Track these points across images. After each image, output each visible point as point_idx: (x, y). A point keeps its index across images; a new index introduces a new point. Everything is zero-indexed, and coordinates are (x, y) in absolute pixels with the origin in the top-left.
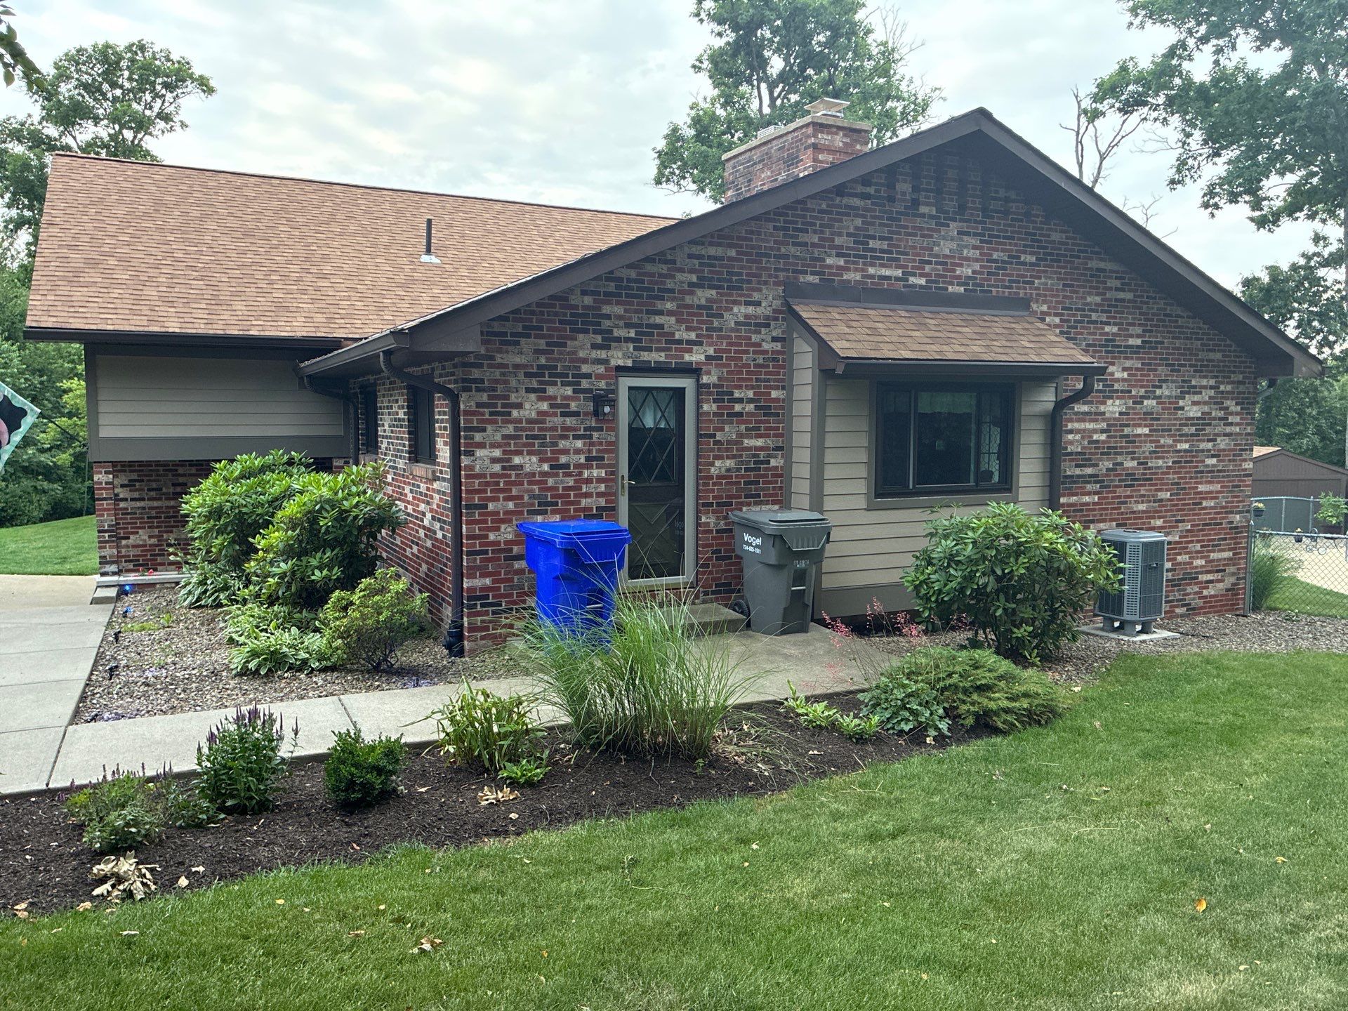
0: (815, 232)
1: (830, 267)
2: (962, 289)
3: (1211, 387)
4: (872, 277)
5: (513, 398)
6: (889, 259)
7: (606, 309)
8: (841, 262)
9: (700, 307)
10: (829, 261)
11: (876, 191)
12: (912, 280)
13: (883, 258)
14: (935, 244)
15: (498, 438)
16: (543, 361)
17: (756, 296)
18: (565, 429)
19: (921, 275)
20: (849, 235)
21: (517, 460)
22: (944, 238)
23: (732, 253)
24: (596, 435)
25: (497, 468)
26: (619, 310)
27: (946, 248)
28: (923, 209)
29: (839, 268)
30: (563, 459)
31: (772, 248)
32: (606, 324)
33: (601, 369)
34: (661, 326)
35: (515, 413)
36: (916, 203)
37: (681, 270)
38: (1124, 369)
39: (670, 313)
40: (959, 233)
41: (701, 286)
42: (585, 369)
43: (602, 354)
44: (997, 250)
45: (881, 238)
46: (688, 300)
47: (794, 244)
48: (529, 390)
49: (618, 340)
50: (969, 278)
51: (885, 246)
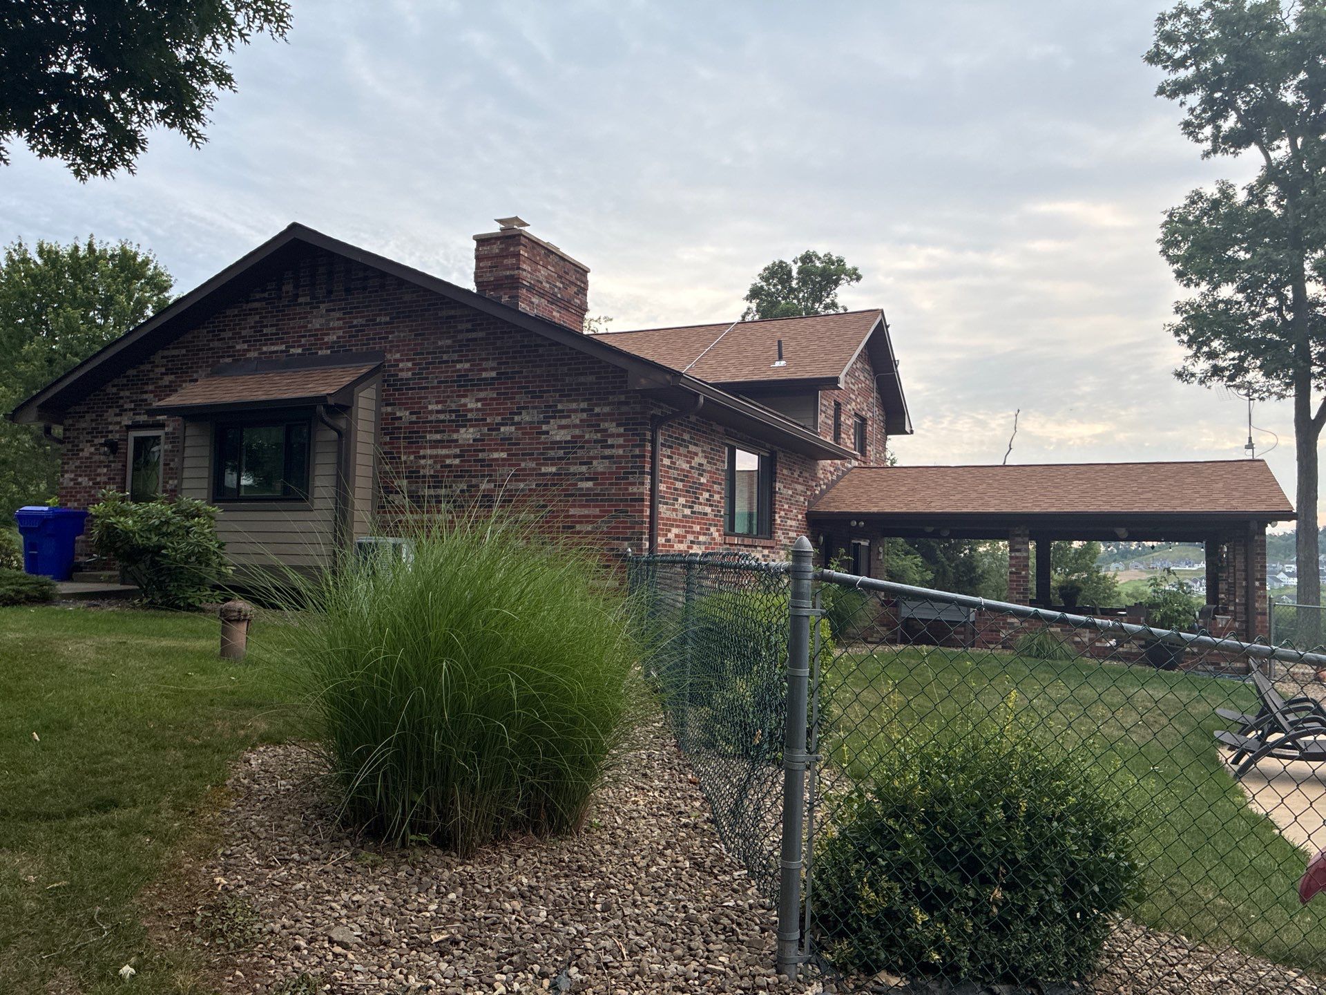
0: (230, 330)
1: (239, 351)
2: (329, 352)
3: (583, 410)
4: (265, 353)
5: (81, 447)
6: (276, 339)
7: (122, 394)
8: (245, 346)
9: (165, 386)
10: (238, 347)
11: (269, 295)
12: (292, 351)
13: (272, 339)
14: (308, 322)
15: (73, 468)
16: (94, 425)
17: (195, 376)
18: (101, 462)
19: (299, 346)
20: (251, 328)
21: (80, 480)
22: (316, 317)
23: (184, 351)
24: (113, 465)
25: (72, 484)
26: (127, 393)
27: (316, 324)
28: (301, 300)
29: (244, 350)
30: (98, 479)
31: (205, 345)
32: (121, 401)
33: (117, 428)
34: (146, 400)
35: (81, 454)
36: (297, 296)
37: (157, 366)
38: (478, 400)
39: (151, 392)
40: (327, 311)
41: (167, 374)
42: (111, 428)
43: (118, 419)
44: (357, 318)
45: (271, 326)
46: (160, 383)
47: (218, 340)
48: (87, 441)
49: (126, 410)
50: (334, 342)
51: (274, 330)
